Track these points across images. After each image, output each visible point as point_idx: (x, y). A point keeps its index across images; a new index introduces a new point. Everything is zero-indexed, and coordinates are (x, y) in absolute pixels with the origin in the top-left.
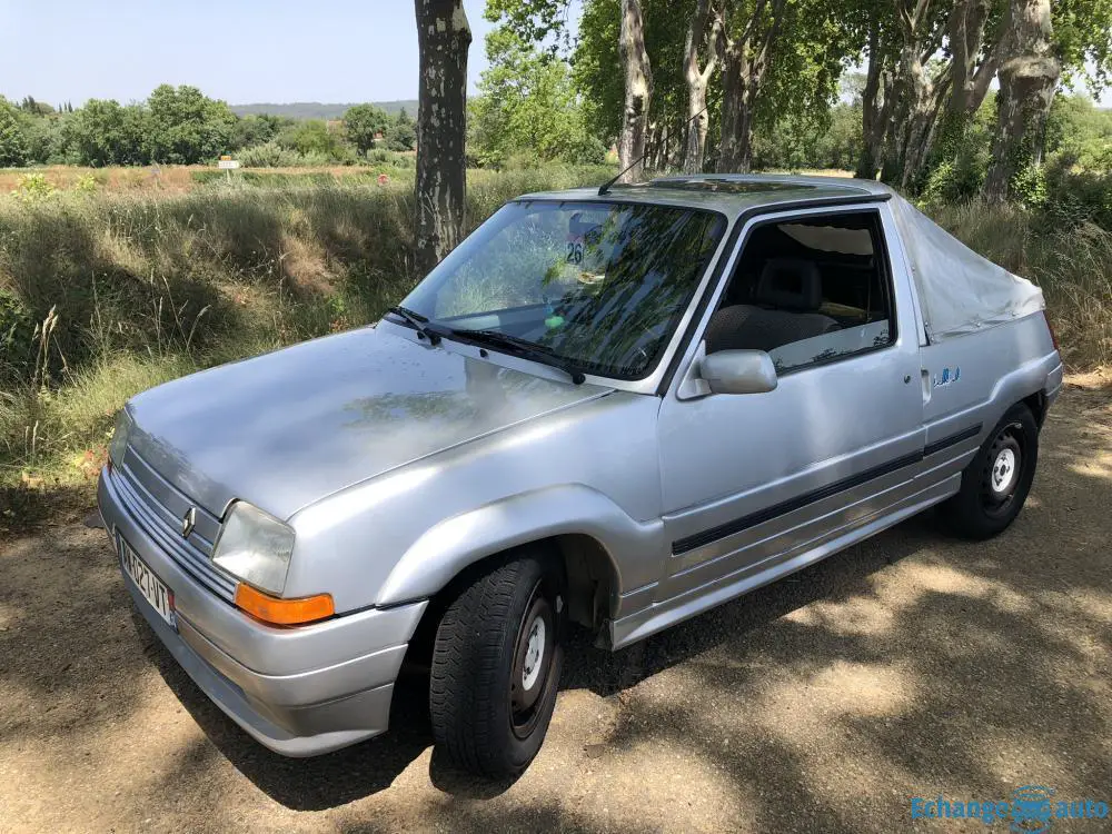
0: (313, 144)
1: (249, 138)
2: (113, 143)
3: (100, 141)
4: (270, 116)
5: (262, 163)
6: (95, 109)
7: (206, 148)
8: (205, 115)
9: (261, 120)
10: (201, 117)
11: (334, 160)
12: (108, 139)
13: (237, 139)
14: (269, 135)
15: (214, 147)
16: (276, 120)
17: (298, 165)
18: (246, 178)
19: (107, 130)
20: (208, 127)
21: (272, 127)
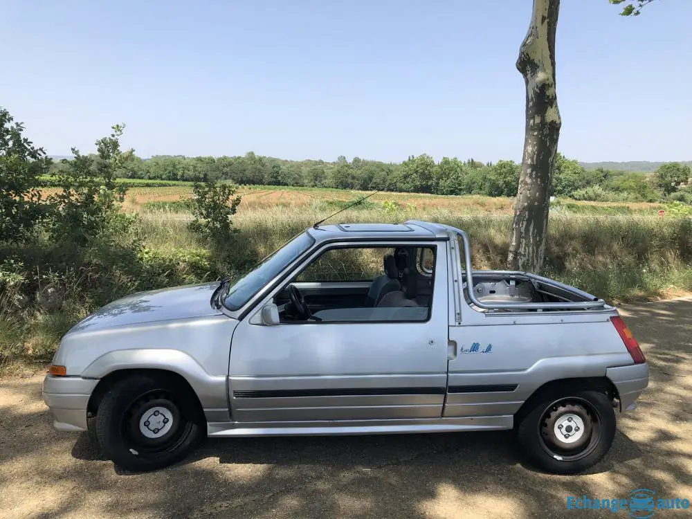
0: (631, 188)
1: (588, 183)
2: (507, 184)
3: (501, 183)
4: (605, 169)
5: (590, 199)
6: (502, 165)
7: (559, 188)
8: (562, 169)
9: (598, 172)
10: (559, 170)
11: (641, 198)
12: (505, 182)
13: (580, 183)
14: (601, 181)
15: (564, 187)
16: (608, 172)
17: (613, 201)
18: (569, 207)
19: (505, 177)
20: (561, 176)
21: (605, 176)
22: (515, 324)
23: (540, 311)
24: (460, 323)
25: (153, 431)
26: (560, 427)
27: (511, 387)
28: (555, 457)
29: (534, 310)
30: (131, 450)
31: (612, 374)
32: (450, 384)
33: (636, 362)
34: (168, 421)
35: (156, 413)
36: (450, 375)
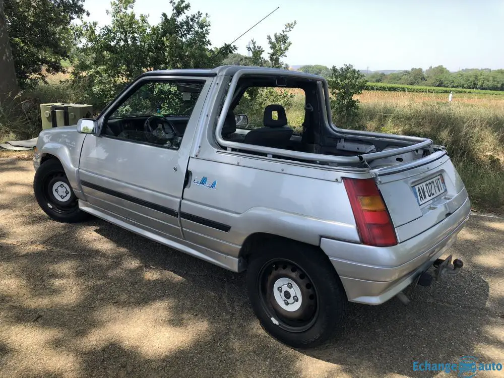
22: (238, 165)
23: (270, 157)
24: (196, 156)
25: (61, 196)
26: (280, 289)
27: (226, 228)
28: (273, 319)
29: (265, 154)
30: (48, 204)
31: (327, 246)
32: (183, 210)
33: (363, 241)
34: (68, 193)
35: (62, 186)
36: (183, 201)
